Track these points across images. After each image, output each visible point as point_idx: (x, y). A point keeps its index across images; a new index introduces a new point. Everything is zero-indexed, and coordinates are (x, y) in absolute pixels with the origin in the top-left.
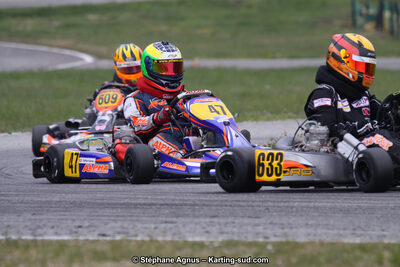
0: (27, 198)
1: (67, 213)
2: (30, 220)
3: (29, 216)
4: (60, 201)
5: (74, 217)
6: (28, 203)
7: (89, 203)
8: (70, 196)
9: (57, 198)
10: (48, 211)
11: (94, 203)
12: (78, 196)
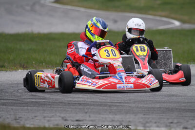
0: (140, 105)
1: (164, 115)
2: (142, 118)
3: (142, 116)
4: (160, 107)
5: (168, 117)
6: (141, 108)
7: (177, 109)
8: (166, 104)
9: (158, 106)
10: (153, 113)
11: (179, 109)
12: (170, 104)
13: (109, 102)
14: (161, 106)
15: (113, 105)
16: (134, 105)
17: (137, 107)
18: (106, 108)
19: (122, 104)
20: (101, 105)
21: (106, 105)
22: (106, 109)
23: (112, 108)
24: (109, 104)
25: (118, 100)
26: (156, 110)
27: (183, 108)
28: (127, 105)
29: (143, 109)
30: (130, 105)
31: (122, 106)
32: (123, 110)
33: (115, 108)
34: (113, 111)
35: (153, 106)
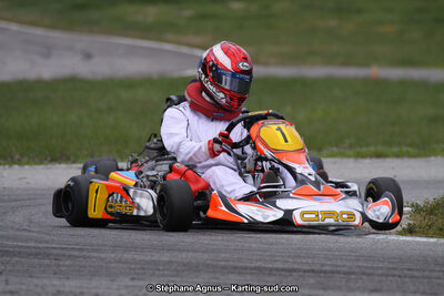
13: (55, 248)
14: (174, 259)
15: (64, 256)
16: (113, 255)
17: (120, 261)
18: (46, 262)
19: (84, 253)
20: (36, 255)
21: (48, 256)
22: (47, 265)
23: (61, 263)
24: (54, 252)
25: (77, 244)
26: (161, 268)
27: (223, 263)
28: (95, 254)
29: (133, 266)
30: (103, 256)
31: (84, 257)
32: (84, 267)
33: (67, 263)
34: (63, 269)
35: (156, 257)
